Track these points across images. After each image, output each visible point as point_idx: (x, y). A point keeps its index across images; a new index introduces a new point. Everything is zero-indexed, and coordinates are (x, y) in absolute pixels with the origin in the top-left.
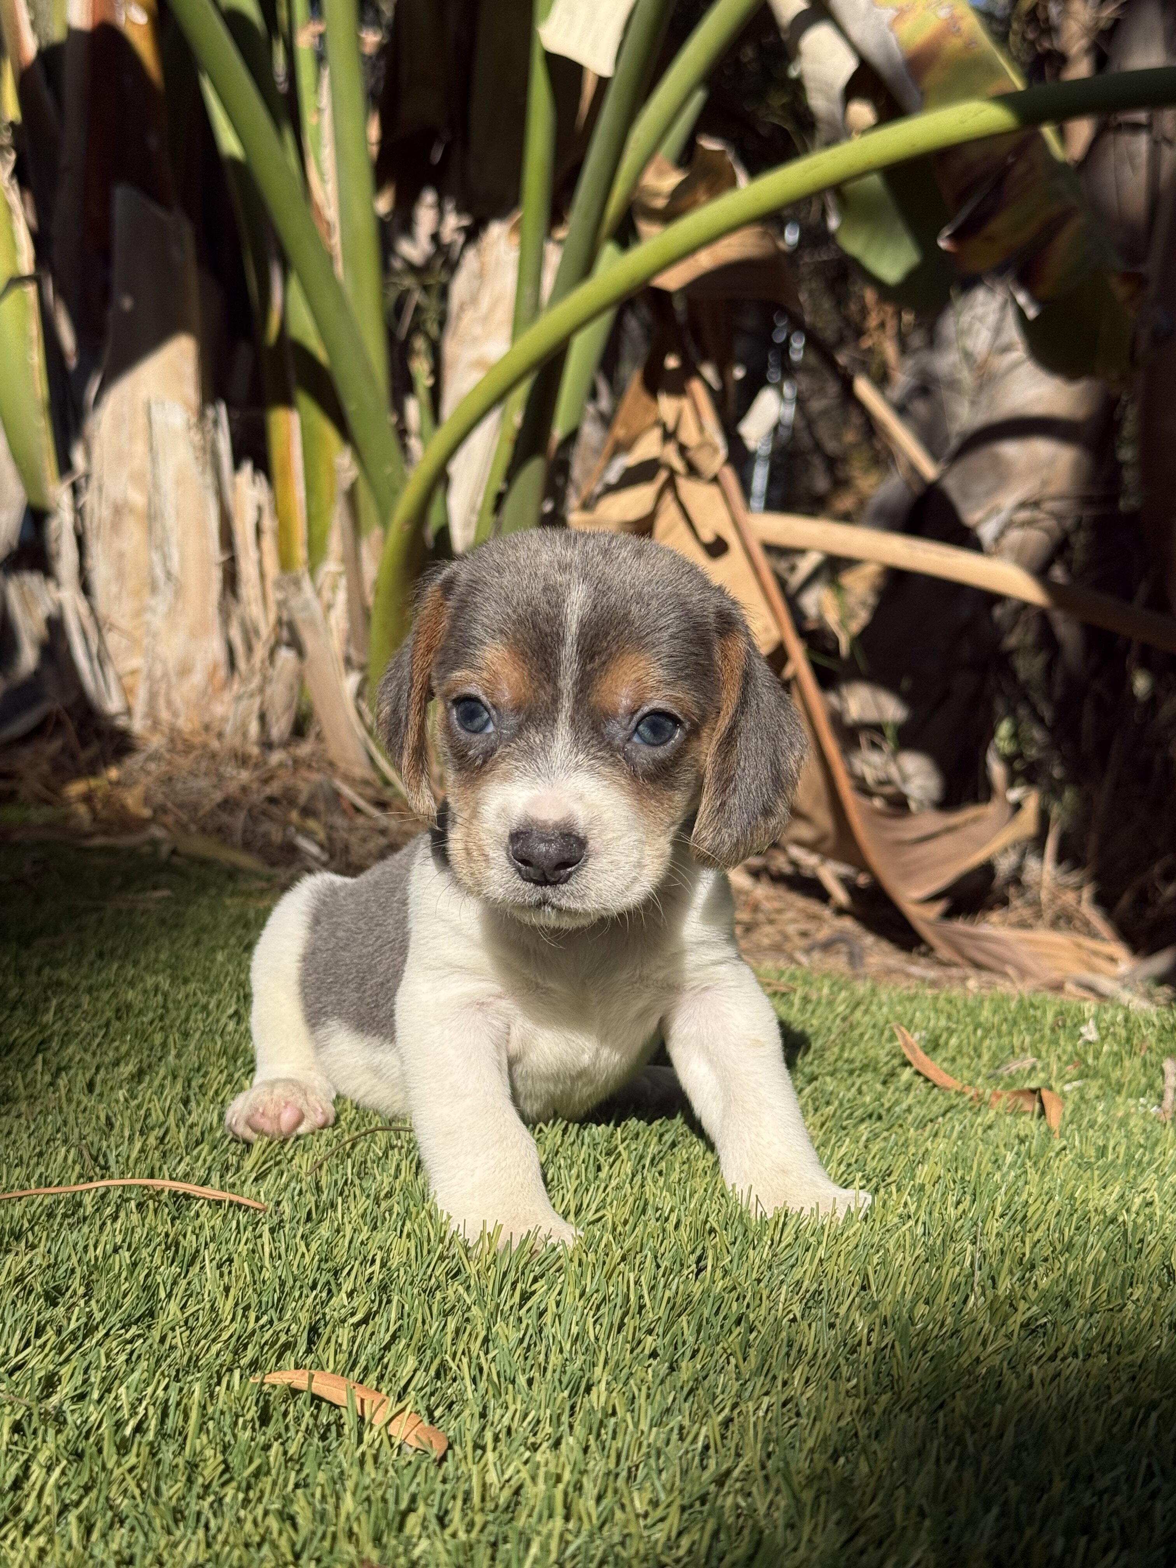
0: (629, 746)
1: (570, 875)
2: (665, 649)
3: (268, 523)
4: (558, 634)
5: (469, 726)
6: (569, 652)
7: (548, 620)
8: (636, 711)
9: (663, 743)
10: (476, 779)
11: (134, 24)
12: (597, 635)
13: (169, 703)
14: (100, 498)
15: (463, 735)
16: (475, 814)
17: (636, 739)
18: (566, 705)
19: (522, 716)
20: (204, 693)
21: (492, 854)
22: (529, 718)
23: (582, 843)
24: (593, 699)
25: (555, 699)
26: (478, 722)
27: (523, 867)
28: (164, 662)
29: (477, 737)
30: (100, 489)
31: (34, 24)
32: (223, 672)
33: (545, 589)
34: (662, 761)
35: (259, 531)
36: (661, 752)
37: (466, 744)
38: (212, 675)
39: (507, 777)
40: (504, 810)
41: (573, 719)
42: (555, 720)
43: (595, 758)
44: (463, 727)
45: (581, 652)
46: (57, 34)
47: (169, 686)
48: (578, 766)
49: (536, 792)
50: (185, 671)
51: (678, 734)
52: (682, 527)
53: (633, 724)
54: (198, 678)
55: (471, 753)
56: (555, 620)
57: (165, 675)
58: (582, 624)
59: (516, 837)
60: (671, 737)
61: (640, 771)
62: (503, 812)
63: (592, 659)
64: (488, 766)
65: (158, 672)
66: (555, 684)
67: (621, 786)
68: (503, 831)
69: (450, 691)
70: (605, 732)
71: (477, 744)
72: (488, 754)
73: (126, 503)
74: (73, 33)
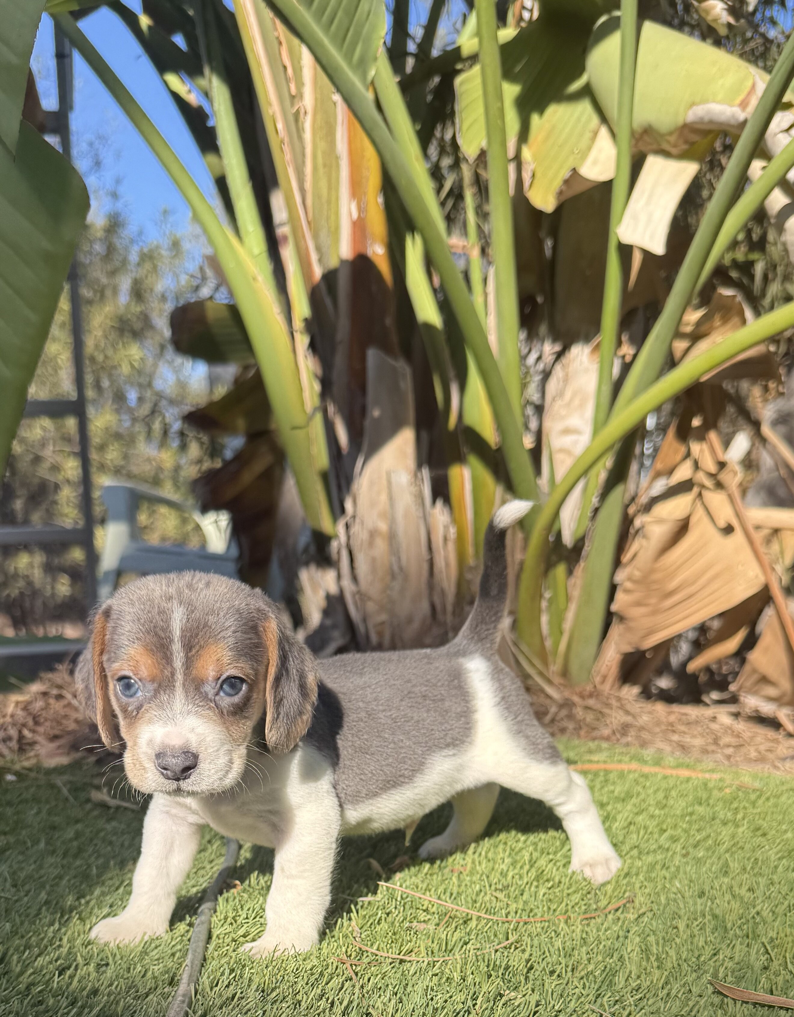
0: (217, 698)
1: (190, 775)
2: (231, 640)
4: (169, 637)
5: (127, 693)
6: (177, 647)
7: (163, 629)
8: (219, 678)
9: (237, 694)
10: (134, 723)
11: (377, 255)
12: (191, 636)
14: (362, 528)
15: (124, 699)
16: (135, 744)
17: (222, 694)
18: (179, 677)
19: (156, 685)
20: (419, 633)
21: (147, 765)
22: (160, 686)
23: (196, 757)
24: (194, 672)
25: (173, 674)
26: (133, 690)
27: (165, 772)
28: (399, 617)
29: (131, 700)
30: (362, 523)
31: (320, 260)
33: (159, 613)
34: (237, 704)
36: (236, 699)
37: (126, 704)
38: (423, 623)
39: (150, 721)
40: (151, 741)
41: (184, 685)
42: (174, 686)
43: (199, 706)
44: (123, 694)
45: (184, 646)
46: (333, 263)
47: (401, 630)
48: (189, 713)
49: (167, 729)
51: (244, 687)
52: (706, 520)
53: (218, 685)
55: (129, 709)
56: (167, 629)
58: (182, 631)
59: (158, 756)
60: (241, 689)
61: (225, 712)
62: (150, 742)
63: (191, 650)
64: (140, 715)
65: (396, 623)
66: (171, 665)
67: (215, 721)
68: (152, 753)
69: (115, 674)
70: (202, 690)
71: (133, 703)
72: (139, 708)
73: (376, 530)
74: (343, 262)
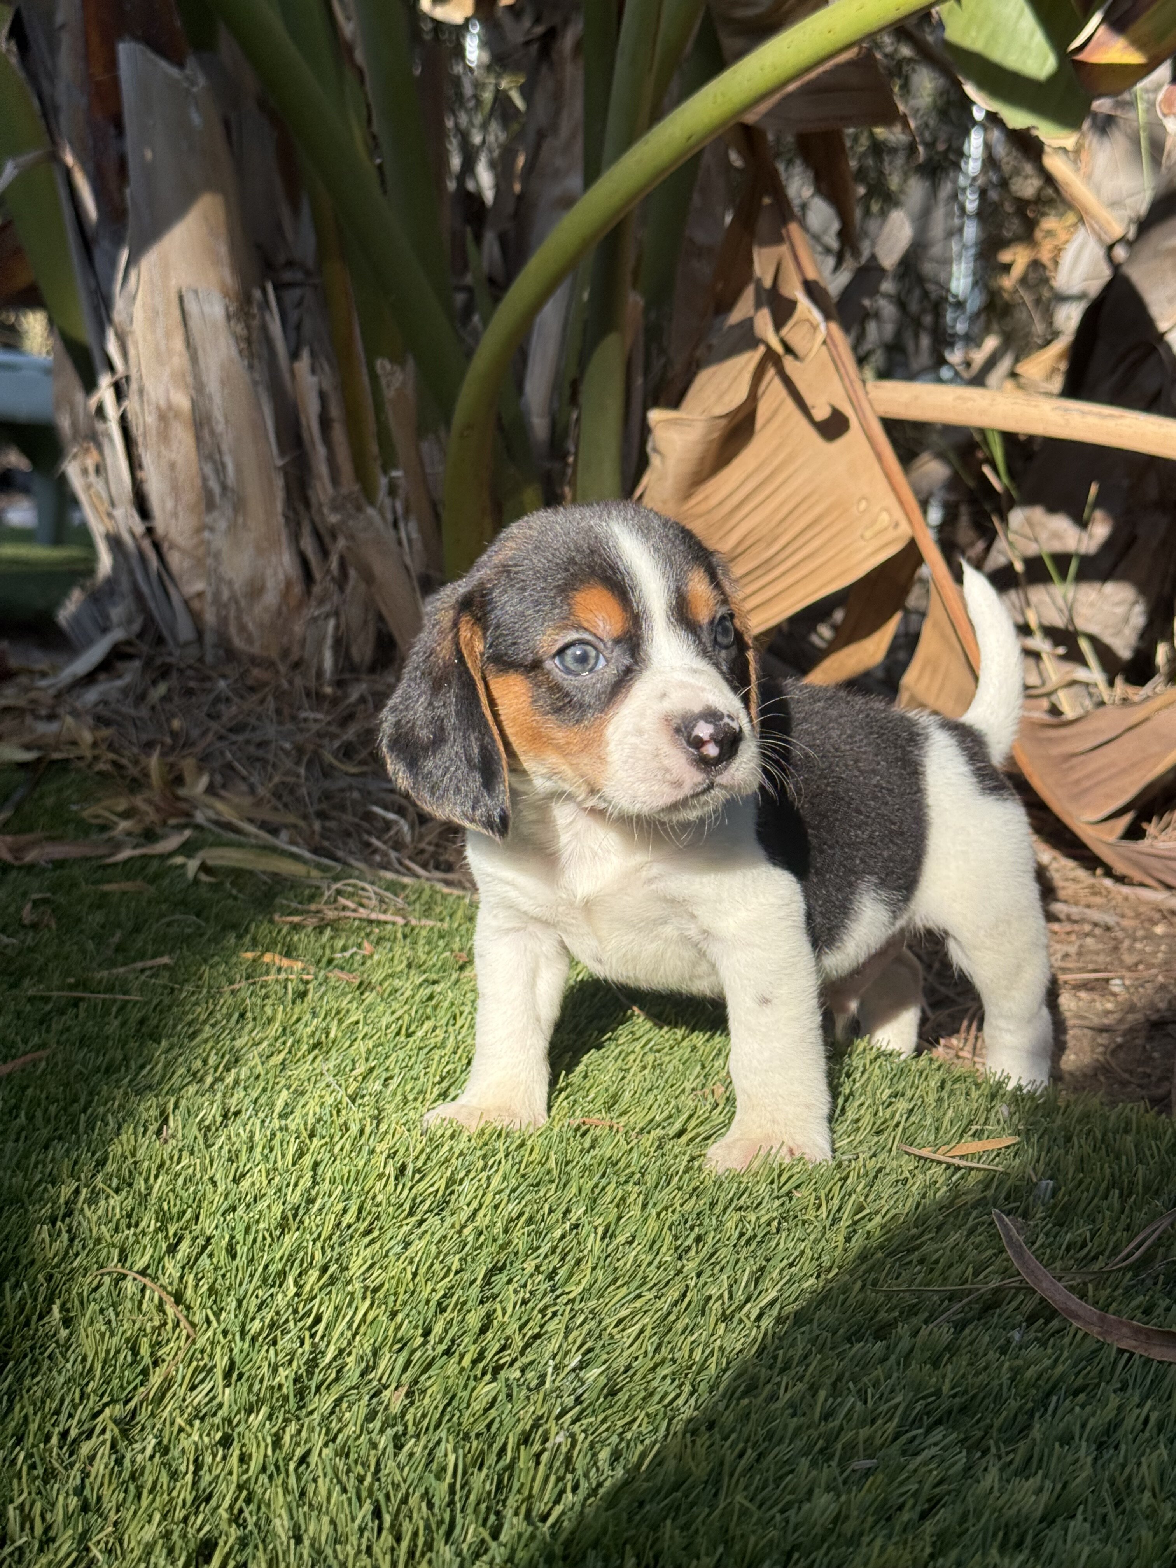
3: (335, 412)
13: (242, 628)
14: (142, 402)
20: (279, 613)
28: (230, 583)
30: (141, 391)
32: (298, 589)
35: (325, 422)
38: (286, 593)
47: (239, 610)
50: (255, 590)
52: (790, 405)
54: (271, 598)
57: (234, 598)
65: (226, 595)
73: (170, 407)
